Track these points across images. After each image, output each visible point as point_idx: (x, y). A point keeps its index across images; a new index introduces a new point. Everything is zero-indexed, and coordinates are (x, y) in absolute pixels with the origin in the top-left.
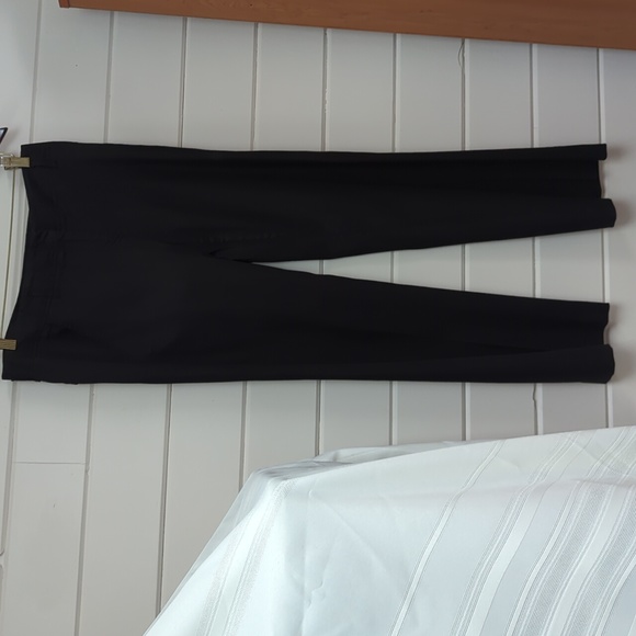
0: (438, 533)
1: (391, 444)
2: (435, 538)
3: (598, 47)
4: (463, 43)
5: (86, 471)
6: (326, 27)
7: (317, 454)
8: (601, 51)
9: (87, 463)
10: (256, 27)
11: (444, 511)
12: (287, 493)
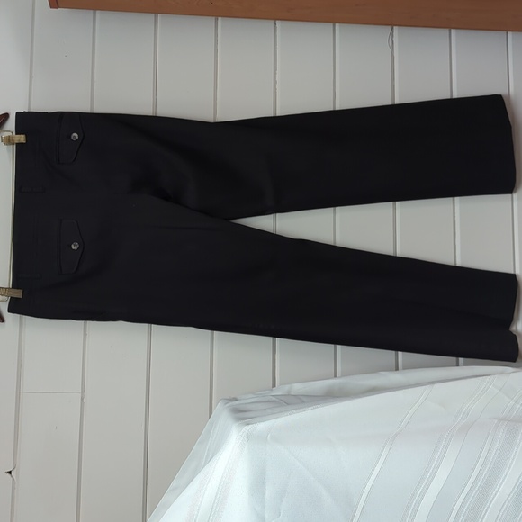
0: (377, 469)
1: (335, 376)
2: (375, 474)
3: (507, 31)
4: (392, 29)
5: (82, 399)
6: (275, 19)
7: (274, 385)
8: (510, 34)
9: (83, 392)
10: (217, 20)
11: (382, 450)
12: (249, 437)
